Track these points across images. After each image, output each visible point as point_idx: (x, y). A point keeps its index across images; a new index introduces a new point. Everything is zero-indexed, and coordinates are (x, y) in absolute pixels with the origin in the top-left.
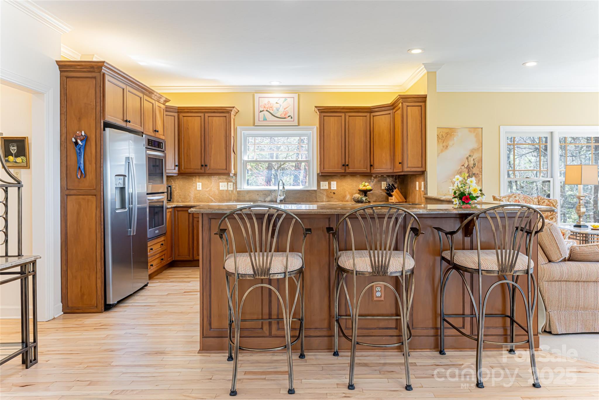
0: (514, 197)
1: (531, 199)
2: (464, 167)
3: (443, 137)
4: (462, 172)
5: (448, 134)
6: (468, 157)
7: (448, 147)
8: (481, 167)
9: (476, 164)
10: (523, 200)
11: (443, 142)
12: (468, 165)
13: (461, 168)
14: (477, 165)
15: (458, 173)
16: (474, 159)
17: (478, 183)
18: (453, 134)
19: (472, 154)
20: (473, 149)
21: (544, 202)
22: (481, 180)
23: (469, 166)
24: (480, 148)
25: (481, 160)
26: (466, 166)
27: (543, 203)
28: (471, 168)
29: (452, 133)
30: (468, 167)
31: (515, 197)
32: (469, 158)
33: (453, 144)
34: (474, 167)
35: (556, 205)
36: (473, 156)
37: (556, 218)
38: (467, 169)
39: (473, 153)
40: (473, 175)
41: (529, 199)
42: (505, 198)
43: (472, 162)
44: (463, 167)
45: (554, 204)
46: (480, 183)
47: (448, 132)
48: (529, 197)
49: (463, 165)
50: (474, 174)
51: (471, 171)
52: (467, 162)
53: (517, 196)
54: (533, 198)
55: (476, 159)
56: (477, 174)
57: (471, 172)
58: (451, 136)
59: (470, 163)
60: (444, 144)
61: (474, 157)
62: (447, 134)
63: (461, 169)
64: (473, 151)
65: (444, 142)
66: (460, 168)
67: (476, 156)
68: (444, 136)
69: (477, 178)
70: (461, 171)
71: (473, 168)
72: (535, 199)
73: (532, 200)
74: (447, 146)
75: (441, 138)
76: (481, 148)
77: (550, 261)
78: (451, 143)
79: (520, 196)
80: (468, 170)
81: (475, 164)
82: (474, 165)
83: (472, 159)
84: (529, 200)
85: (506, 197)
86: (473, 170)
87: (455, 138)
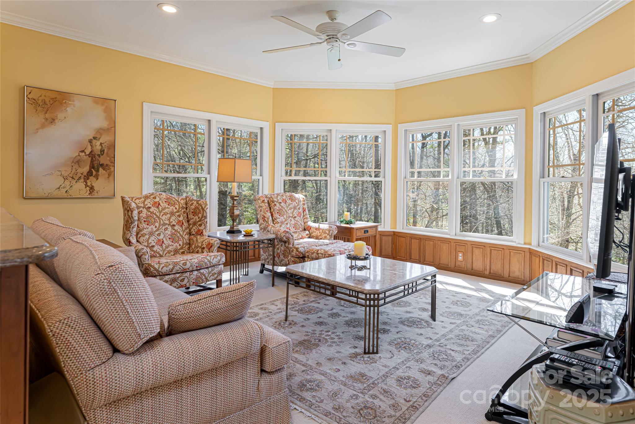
0: (153, 198)
1: (176, 200)
2: (85, 153)
3: (45, 103)
4: (81, 162)
5: (55, 102)
6: (91, 140)
7: (56, 121)
8: (112, 156)
9: (106, 151)
10: (165, 201)
11: (46, 113)
12: (91, 152)
13: (79, 155)
14: (107, 153)
15: (73, 162)
16: (101, 143)
17: (108, 178)
18: (66, 102)
19: (99, 137)
20: (101, 129)
21: (193, 203)
22: (113, 173)
23: (93, 153)
24: (111, 129)
25: (113, 146)
26: (88, 153)
27: (191, 205)
28: (97, 157)
29: (63, 100)
30: (92, 155)
31: (155, 198)
32: (94, 141)
33: (65, 118)
34: (102, 155)
35: (205, 207)
36: (101, 139)
37: (205, 224)
38: (89, 157)
39: (101, 135)
40: (99, 166)
41: (174, 200)
42: (139, 199)
43: (99, 148)
44: (83, 154)
45: (203, 206)
46: (111, 178)
47: (56, 98)
48: (174, 198)
49: (83, 151)
50: (102, 165)
51: (96, 160)
52: (90, 147)
53: (157, 197)
54: (180, 199)
55: (106, 144)
56: (107, 165)
57: (96, 162)
58: (61, 104)
59: (94, 149)
60: (47, 115)
61: (101, 141)
62: (54, 100)
63: (79, 157)
64: (100, 132)
65: (48, 112)
66: (77, 154)
67: (105, 139)
68: (48, 103)
69: (106, 171)
70: (80, 159)
71: (100, 157)
72: (182, 200)
73: (178, 201)
74: (54, 120)
75: (40, 104)
76: (113, 129)
77: (116, 350)
78: (60, 115)
79: (161, 196)
80: (92, 159)
81: (104, 151)
82: (101, 152)
83: (98, 143)
84: (173, 202)
85: (141, 198)
86: (100, 159)
87: (68, 109)
